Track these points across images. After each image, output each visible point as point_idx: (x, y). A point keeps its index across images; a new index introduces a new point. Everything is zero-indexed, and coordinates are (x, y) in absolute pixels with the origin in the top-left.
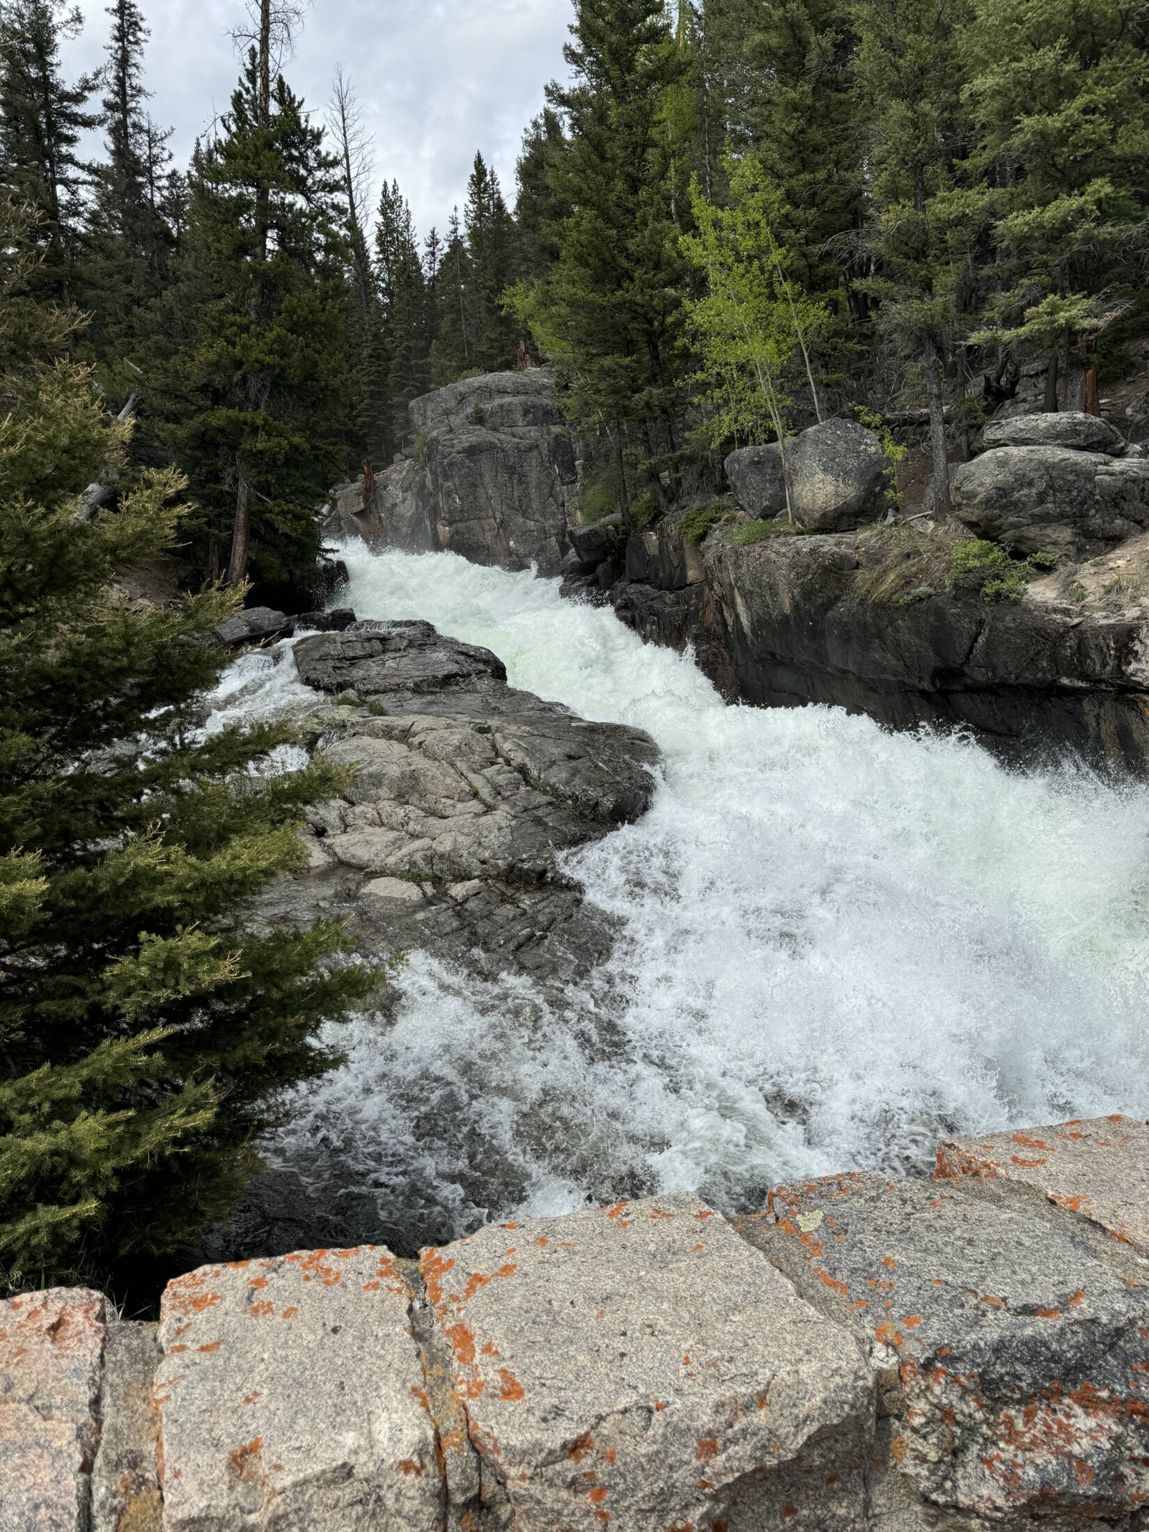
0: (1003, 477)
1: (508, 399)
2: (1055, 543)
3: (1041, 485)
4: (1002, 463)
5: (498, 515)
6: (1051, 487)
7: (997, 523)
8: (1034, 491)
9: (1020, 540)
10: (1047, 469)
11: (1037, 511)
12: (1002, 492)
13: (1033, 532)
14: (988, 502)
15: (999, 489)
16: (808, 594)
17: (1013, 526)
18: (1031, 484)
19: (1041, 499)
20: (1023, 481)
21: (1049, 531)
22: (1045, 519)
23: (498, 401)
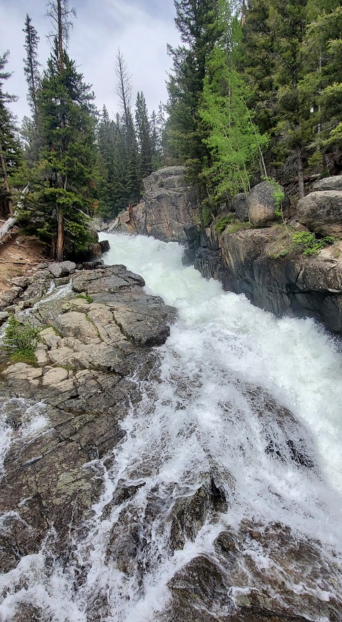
0: (314, 204)
1: (173, 177)
2: (334, 232)
3: (328, 208)
4: (314, 199)
5: (169, 222)
6: (332, 208)
7: (312, 224)
8: (325, 210)
9: (321, 231)
10: (330, 201)
11: (327, 218)
12: (313, 211)
13: (325, 227)
14: (308, 215)
15: (312, 210)
16: (249, 254)
17: (319, 225)
18: (324, 207)
19: (328, 213)
20: (321, 206)
21: (332, 227)
22: (329, 222)
23: (169, 178)
